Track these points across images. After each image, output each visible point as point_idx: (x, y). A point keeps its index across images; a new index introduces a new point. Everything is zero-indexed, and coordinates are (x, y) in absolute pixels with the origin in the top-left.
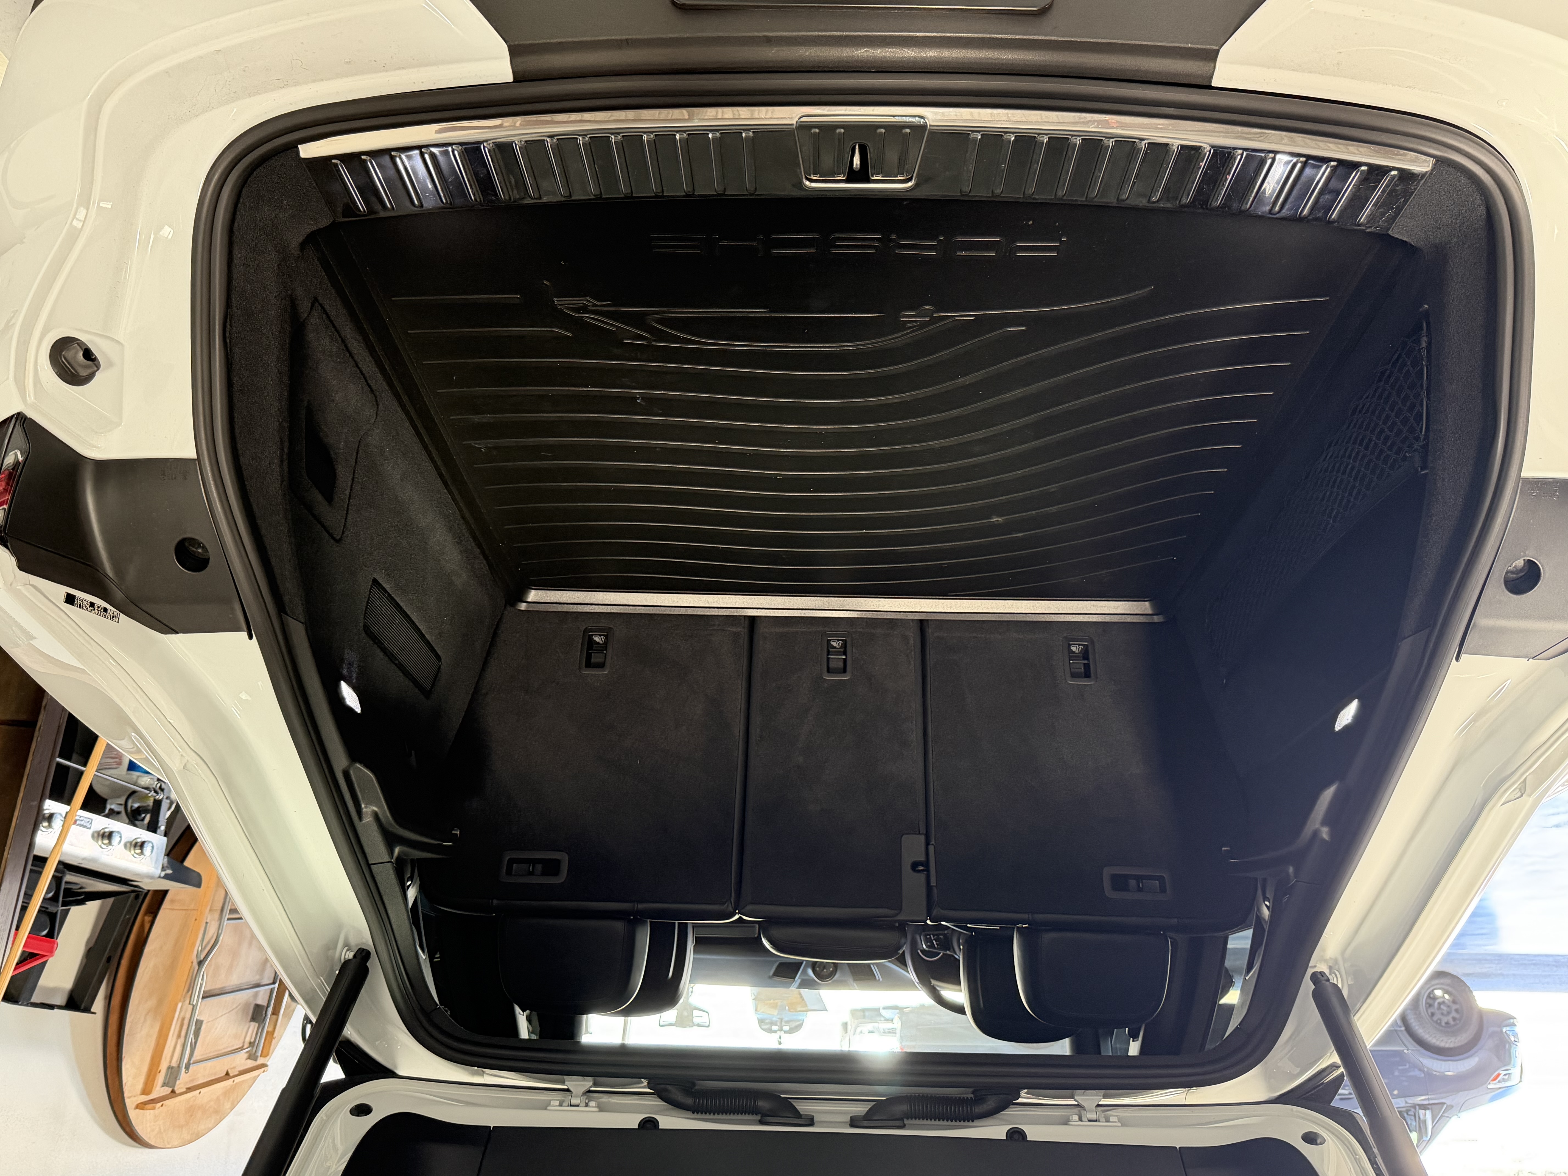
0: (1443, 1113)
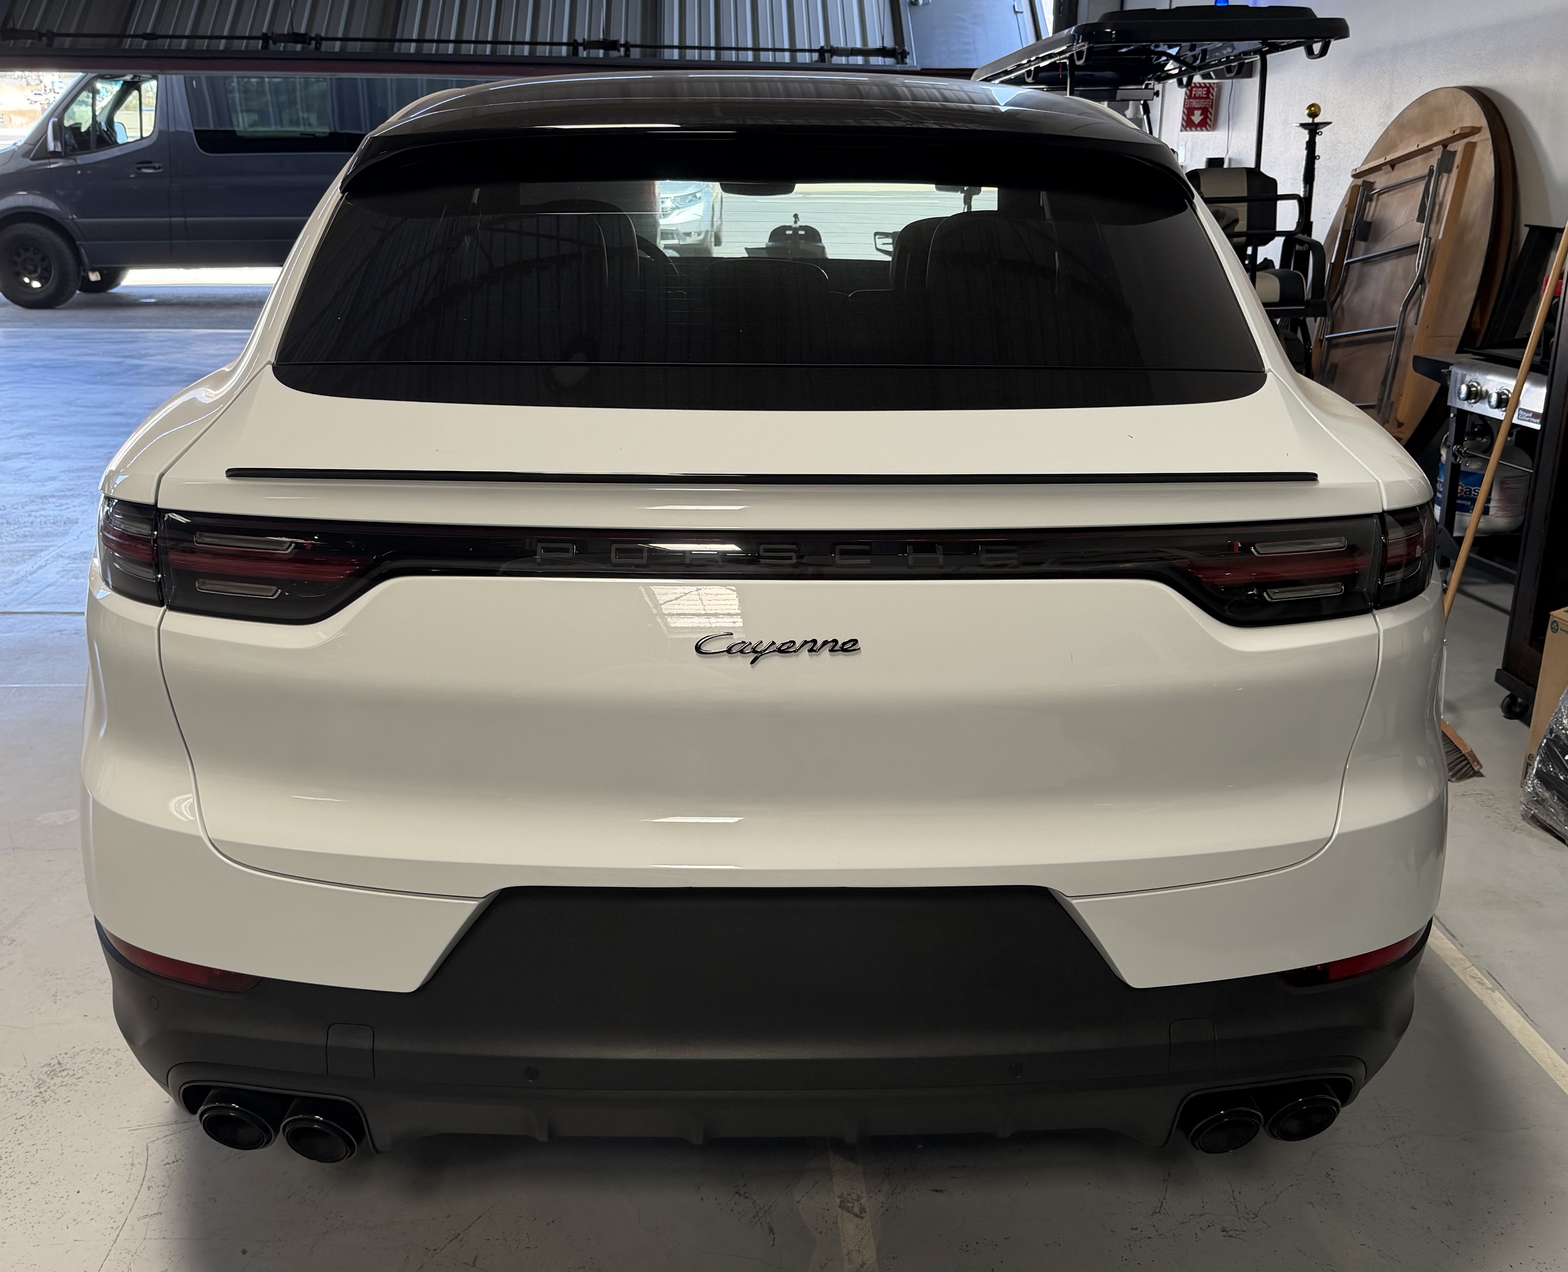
0: (34, 149)
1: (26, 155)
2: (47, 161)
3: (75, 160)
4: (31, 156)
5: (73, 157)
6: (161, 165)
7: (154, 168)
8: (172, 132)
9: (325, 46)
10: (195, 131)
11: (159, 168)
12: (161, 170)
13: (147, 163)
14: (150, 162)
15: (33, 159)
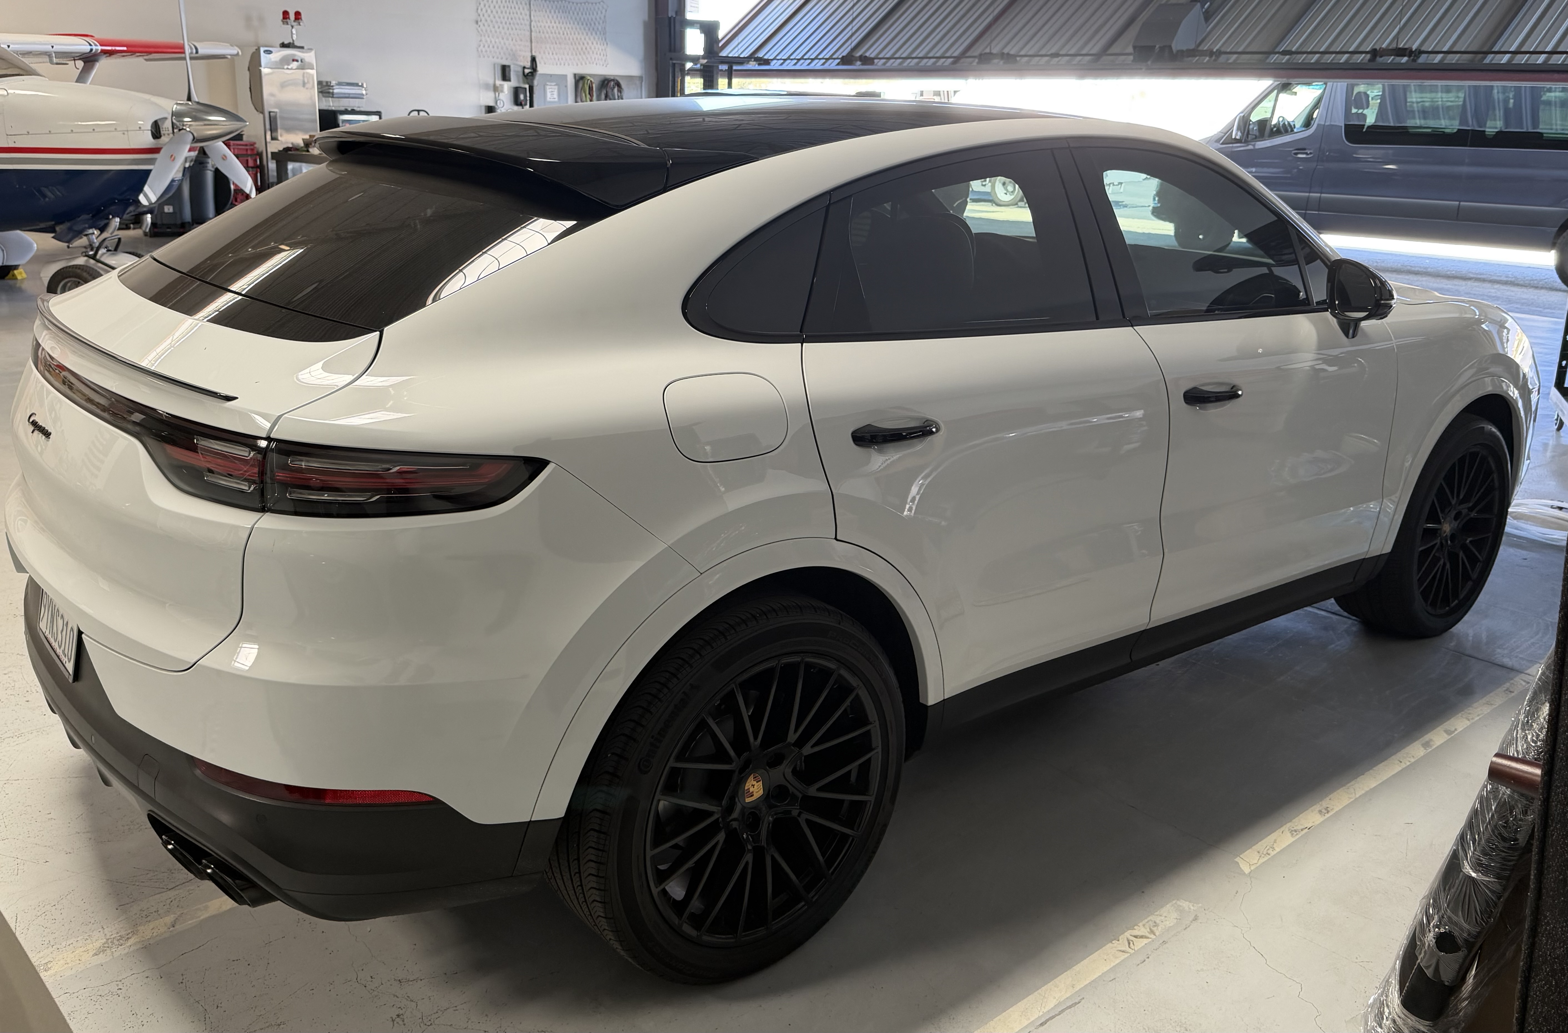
0: (1224, 136)
1: (1218, 141)
2: (1231, 145)
3: (1254, 145)
4: (1221, 142)
5: (1253, 143)
6: (1311, 151)
7: (1307, 154)
8: (1328, 125)
9: (1423, 59)
10: (1345, 125)
11: (1311, 153)
12: (1311, 155)
13: (1302, 150)
14: (1305, 149)
15: (1222, 144)
